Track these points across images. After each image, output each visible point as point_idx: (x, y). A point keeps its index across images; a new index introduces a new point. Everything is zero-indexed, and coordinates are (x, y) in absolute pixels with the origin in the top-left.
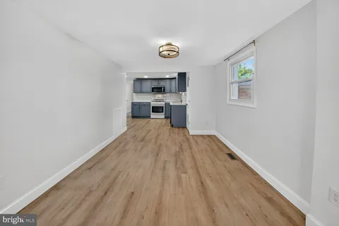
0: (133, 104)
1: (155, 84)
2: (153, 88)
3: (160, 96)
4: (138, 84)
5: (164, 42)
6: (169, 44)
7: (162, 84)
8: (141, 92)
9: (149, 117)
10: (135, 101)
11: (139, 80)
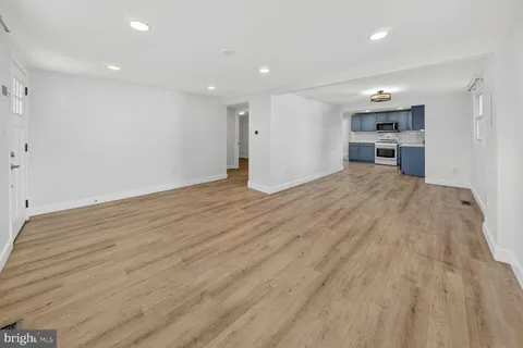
0: (351, 145)
1: (382, 120)
2: (378, 125)
3: (390, 135)
4: (358, 120)
5: (373, 91)
6: (381, 92)
7: (393, 119)
8: (362, 130)
9: (373, 162)
10: (353, 141)
11: (360, 116)
